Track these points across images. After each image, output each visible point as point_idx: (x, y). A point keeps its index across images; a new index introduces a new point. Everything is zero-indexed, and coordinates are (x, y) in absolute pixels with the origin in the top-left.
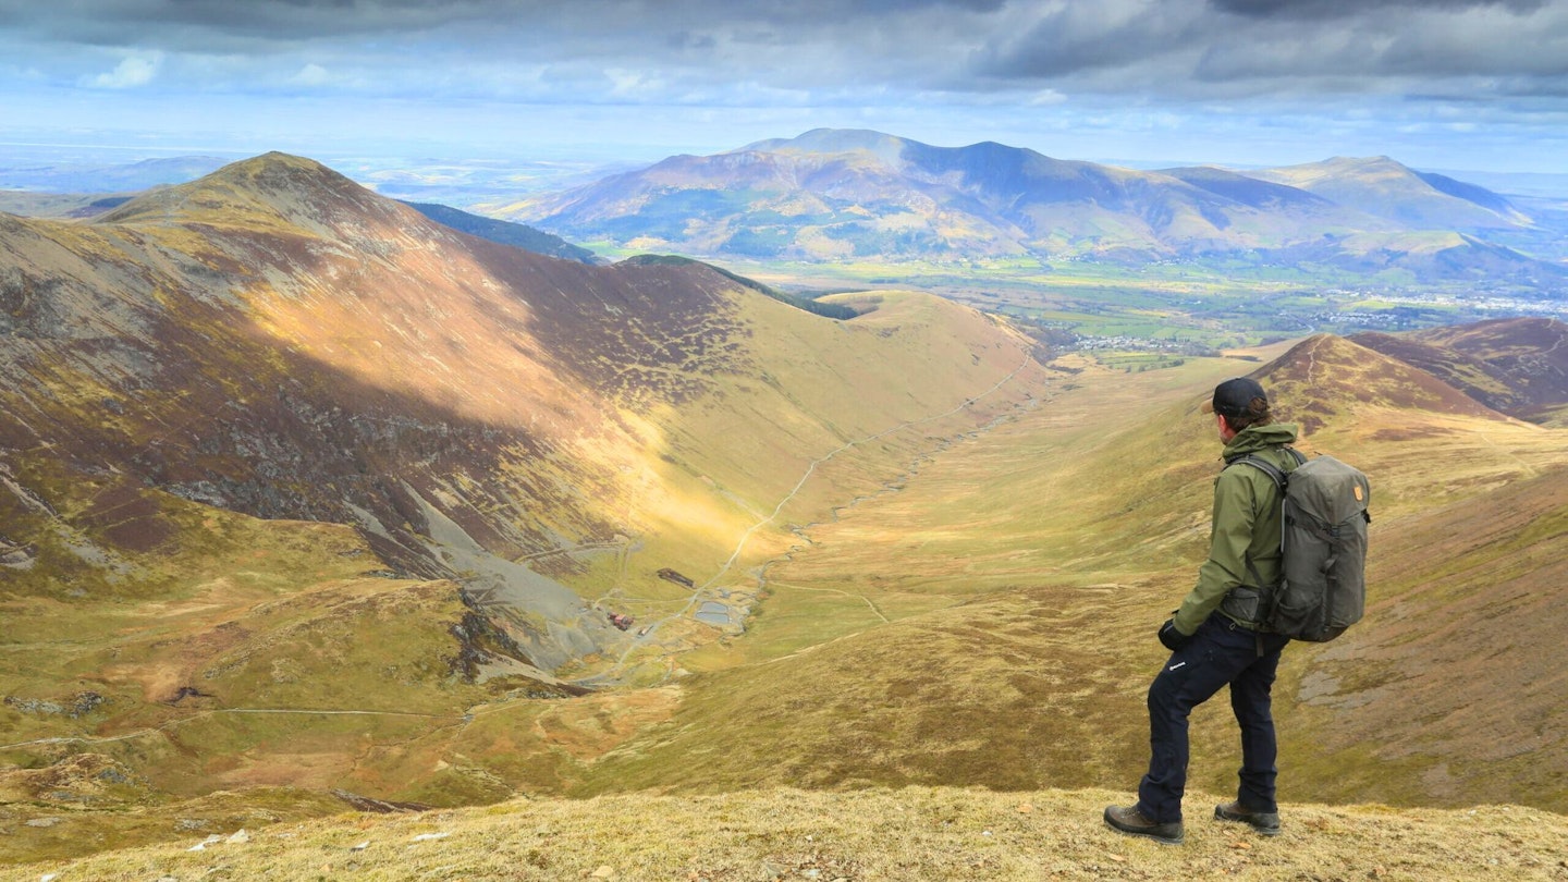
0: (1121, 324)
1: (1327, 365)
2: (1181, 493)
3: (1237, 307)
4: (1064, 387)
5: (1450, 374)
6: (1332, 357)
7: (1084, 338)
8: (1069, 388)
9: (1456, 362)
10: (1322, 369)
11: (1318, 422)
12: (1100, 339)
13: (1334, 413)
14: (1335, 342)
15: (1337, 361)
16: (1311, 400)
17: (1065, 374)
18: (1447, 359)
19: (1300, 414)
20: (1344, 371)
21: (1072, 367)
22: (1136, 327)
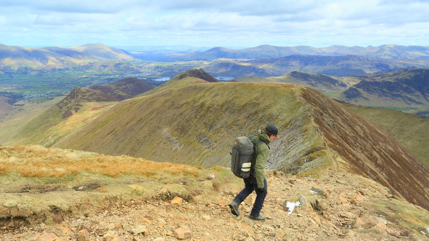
0: (37, 91)
1: (80, 94)
2: (45, 133)
3: (69, 82)
4: (19, 110)
5: (114, 92)
6: (81, 92)
7: (25, 96)
8: (20, 110)
9: (115, 89)
10: (78, 95)
11: (78, 109)
12: (31, 95)
13: (82, 106)
14: (81, 88)
15: (82, 93)
16: (76, 103)
17: (19, 106)
18: (113, 89)
19: (74, 107)
20: (84, 95)
21: (21, 104)
22: (41, 91)
